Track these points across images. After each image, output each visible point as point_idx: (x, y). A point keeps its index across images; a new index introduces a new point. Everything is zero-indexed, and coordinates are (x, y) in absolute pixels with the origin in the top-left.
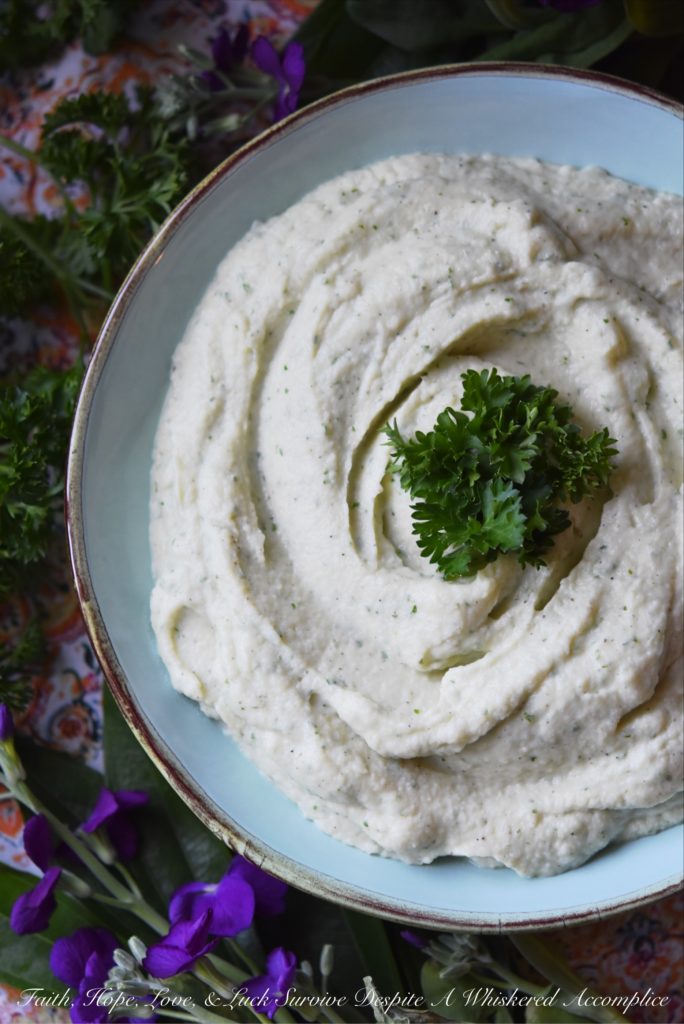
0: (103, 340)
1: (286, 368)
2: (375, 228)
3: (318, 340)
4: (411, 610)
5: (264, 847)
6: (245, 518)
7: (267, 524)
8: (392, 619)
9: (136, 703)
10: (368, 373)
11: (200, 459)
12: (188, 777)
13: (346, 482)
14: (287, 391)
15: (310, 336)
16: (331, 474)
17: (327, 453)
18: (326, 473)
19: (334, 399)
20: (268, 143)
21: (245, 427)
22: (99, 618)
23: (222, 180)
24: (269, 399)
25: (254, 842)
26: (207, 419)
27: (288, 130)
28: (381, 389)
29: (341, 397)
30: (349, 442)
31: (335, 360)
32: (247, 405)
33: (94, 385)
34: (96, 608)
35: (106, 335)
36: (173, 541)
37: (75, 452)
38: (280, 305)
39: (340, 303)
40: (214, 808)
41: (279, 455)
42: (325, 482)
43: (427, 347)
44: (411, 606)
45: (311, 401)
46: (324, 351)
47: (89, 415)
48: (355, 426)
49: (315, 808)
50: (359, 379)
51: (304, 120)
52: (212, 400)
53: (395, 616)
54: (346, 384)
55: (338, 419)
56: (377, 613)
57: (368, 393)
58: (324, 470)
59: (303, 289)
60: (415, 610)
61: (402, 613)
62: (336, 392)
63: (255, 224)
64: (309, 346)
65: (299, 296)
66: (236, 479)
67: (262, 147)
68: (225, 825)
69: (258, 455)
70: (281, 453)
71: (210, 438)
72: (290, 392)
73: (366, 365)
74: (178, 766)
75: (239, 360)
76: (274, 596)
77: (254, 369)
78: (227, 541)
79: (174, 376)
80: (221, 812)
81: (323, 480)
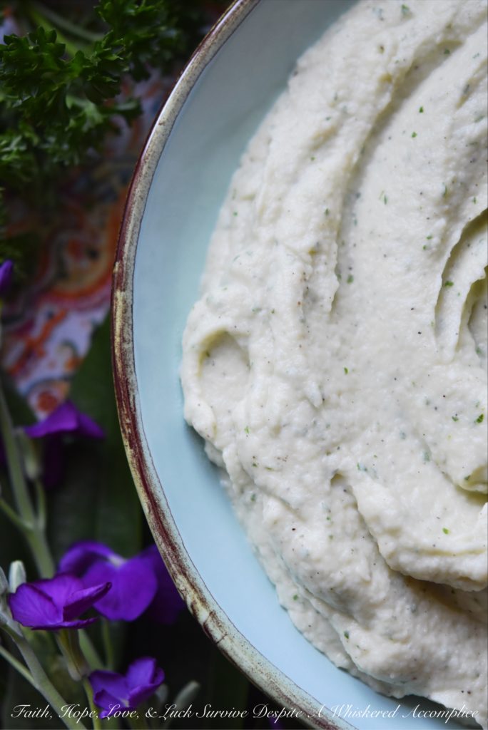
0: (234, 12)
1: (421, 111)
3: (468, 90)
4: (477, 418)
5: (227, 623)
6: (324, 257)
7: (344, 273)
8: (451, 421)
9: (139, 420)
11: (294, 179)
12: (169, 520)
13: (447, 255)
14: (414, 135)
15: (462, 82)
16: (436, 240)
17: (437, 216)
18: (429, 238)
19: (465, 160)
21: (355, 159)
22: (129, 314)
24: (390, 138)
25: (220, 615)
26: (316, 138)
29: (473, 161)
30: (464, 212)
31: (479, 118)
32: (365, 137)
33: (207, 59)
34: (129, 301)
35: (238, 8)
36: (236, 258)
38: (438, 39)
40: (187, 563)
41: (382, 203)
42: (425, 248)
44: (477, 414)
45: (440, 154)
46: (471, 104)
47: (191, 88)
48: (477, 198)
49: (296, 598)
52: (328, 119)
53: (455, 419)
55: (462, 183)
56: (436, 408)
58: (428, 235)
59: (469, 30)
60: (480, 419)
61: (464, 418)
62: (469, 155)
64: (456, 95)
65: (462, 36)
66: (327, 212)
68: (193, 586)
69: (358, 195)
70: (386, 201)
71: (313, 159)
72: (417, 137)
74: (163, 503)
75: (372, 86)
76: (329, 353)
77: (386, 100)
78: (298, 275)
79: (293, 82)
80: (194, 570)
81: (423, 245)
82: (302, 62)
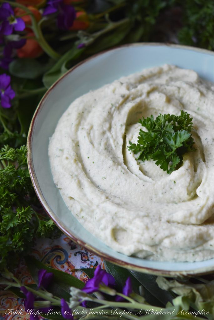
0: (34, 181)
1: (88, 158)
2: (83, 112)
3: (92, 143)
4: (174, 183)
6: (110, 197)
8: (171, 190)
10: (111, 141)
11: (85, 195)
13: (128, 171)
14: (93, 162)
15: (89, 143)
16: (123, 170)
17: (117, 167)
18: (122, 171)
19: (108, 153)
20: (39, 112)
26: (78, 185)
27: (41, 106)
28: (118, 143)
29: (109, 152)
30: (121, 162)
31: (100, 144)
32: (85, 175)
33: (41, 193)
35: (34, 179)
37: (50, 211)
38: (74, 145)
39: (90, 131)
41: (105, 180)
42: (123, 173)
43: (121, 125)
44: (173, 182)
45: (102, 158)
46: (95, 144)
47: (46, 201)
48: (119, 157)
49: (193, 255)
50: (110, 145)
51: (43, 102)
52: (75, 180)
53: (171, 189)
54: (108, 148)
55: (113, 157)
56: (165, 192)
57: (115, 146)
58: (121, 171)
59: (77, 138)
60: (175, 182)
61: (172, 186)
62: (107, 152)
63: (49, 138)
64: (91, 146)
65: (77, 140)
67: (38, 114)
69: (98, 186)
70: (105, 178)
71: (83, 189)
72: (94, 162)
73: (109, 140)
75: (74, 165)
77: (80, 164)
78: (111, 203)
81: (122, 174)
82: (55, 182)
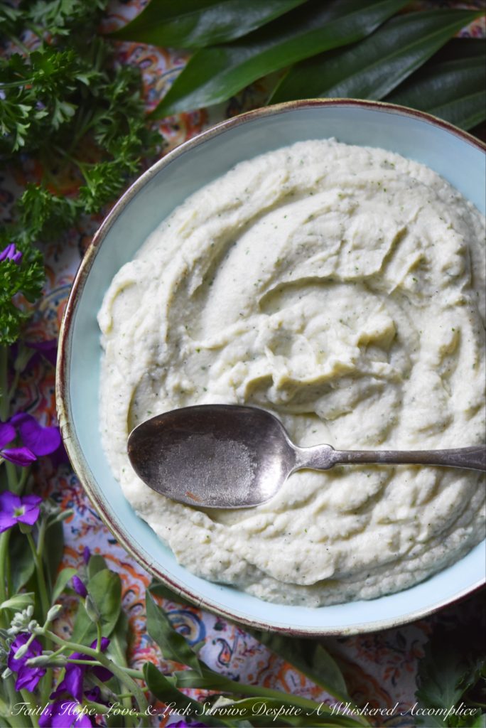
1: (285, 217)
2: (385, 190)
3: (311, 218)
5: (73, 432)
6: (200, 267)
7: (209, 279)
9: (75, 313)
10: (320, 255)
11: (207, 220)
12: (68, 369)
14: (276, 227)
15: (309, 213)
16: (261, 284)
17: (268, 272)
18: (259, 281)
19: (294, 252)
20: (369, 108)
21: (240, 225)
22: (93, 258)
23: (332, 106)
24: (264, 223)
25: (71, 426)
26: (226, 206)
27: (385, 109)
28: (320, 267)
29: (298, 253)
30: (283, 277)
31: (311, 234)
32: (251, 216)
33: (188, 149)
34: (96, 252)
36: (158, 248)
37: (151, 172)
38: (309, 184)
39: (337, 210)
40: (67, 394)
41: (245, 252)
42: (256, 285)
43: (357, 269)
45: (282, 243)
46: (309, 226)
48: (293, 273)
50: (314, 253)
51: (396, 111)
52: (237, 199)
54: (307, 250)
55: (287, 262)
57: (312, 264)
58: (260, 278)
59: (326, 188)
62: (298, 250)
63: (333, 138)
64: (305, 216)
65: (321, 190)
66: (213, 245)
67: (365, 107)
68: (65, 406)
69: (235, 244)
70: (247, 253)
71: (220, 215)
72: (277, 230)
73: (323, 250)
74: (68, 359)
75: (267, 192)
76: (181, 315)
77: (270, 203)
78: (183, 270)
79: (230, 173)
80: (69, 399)
81: (255, 283)
